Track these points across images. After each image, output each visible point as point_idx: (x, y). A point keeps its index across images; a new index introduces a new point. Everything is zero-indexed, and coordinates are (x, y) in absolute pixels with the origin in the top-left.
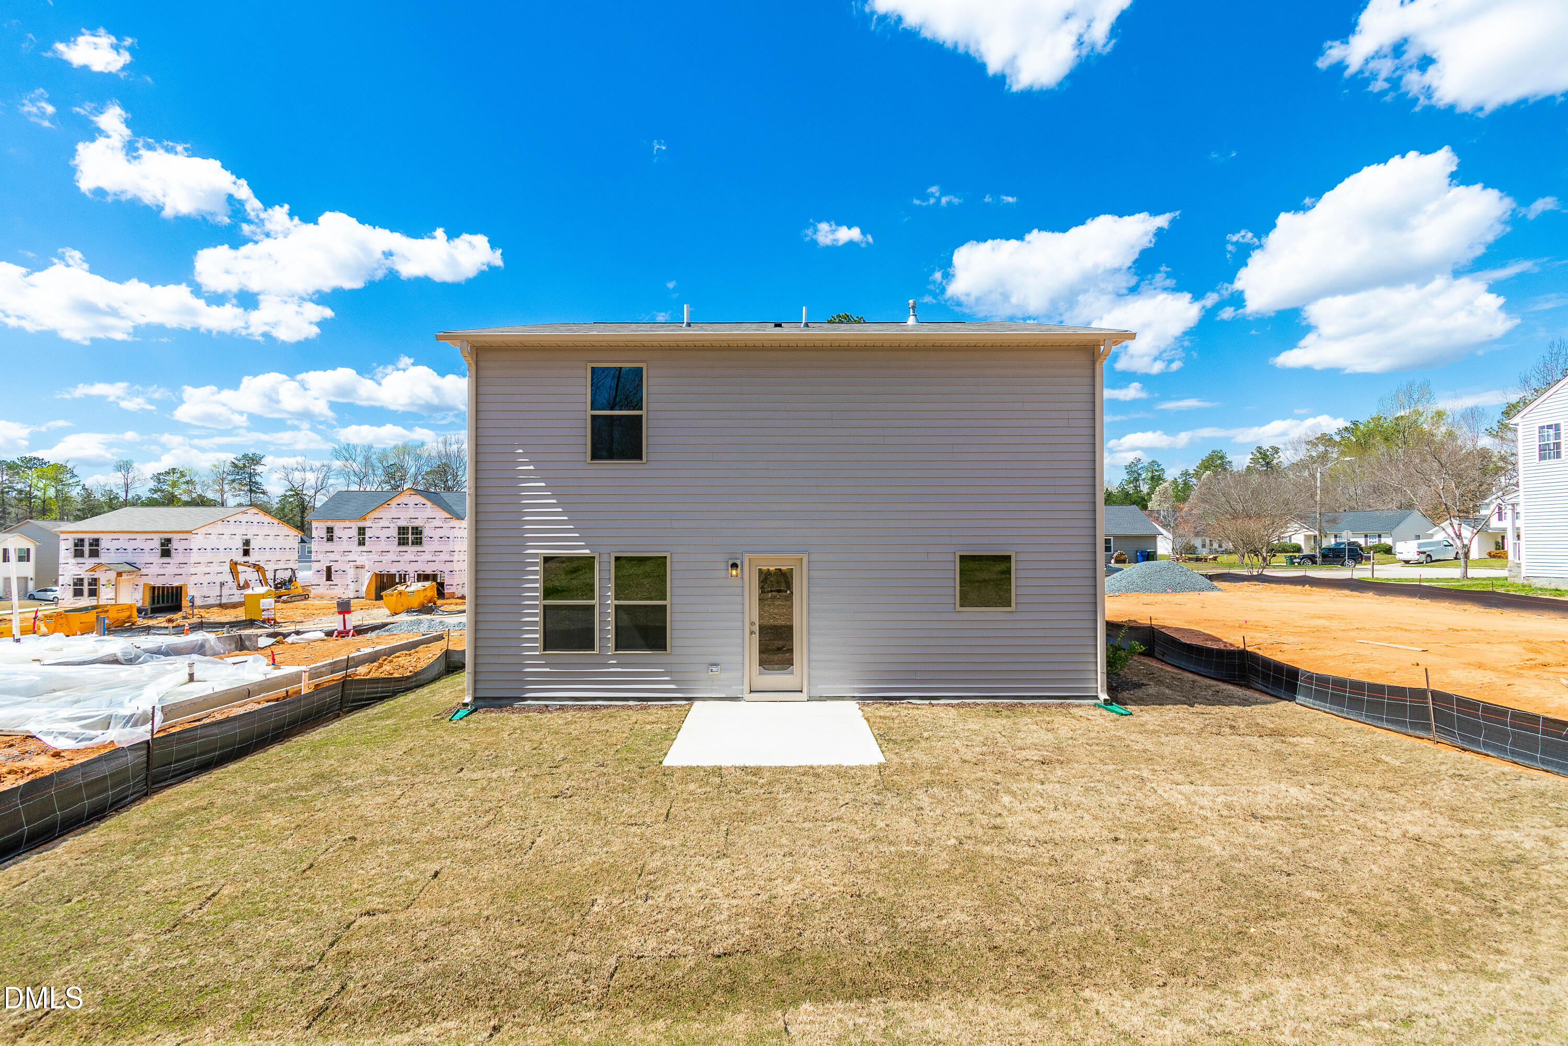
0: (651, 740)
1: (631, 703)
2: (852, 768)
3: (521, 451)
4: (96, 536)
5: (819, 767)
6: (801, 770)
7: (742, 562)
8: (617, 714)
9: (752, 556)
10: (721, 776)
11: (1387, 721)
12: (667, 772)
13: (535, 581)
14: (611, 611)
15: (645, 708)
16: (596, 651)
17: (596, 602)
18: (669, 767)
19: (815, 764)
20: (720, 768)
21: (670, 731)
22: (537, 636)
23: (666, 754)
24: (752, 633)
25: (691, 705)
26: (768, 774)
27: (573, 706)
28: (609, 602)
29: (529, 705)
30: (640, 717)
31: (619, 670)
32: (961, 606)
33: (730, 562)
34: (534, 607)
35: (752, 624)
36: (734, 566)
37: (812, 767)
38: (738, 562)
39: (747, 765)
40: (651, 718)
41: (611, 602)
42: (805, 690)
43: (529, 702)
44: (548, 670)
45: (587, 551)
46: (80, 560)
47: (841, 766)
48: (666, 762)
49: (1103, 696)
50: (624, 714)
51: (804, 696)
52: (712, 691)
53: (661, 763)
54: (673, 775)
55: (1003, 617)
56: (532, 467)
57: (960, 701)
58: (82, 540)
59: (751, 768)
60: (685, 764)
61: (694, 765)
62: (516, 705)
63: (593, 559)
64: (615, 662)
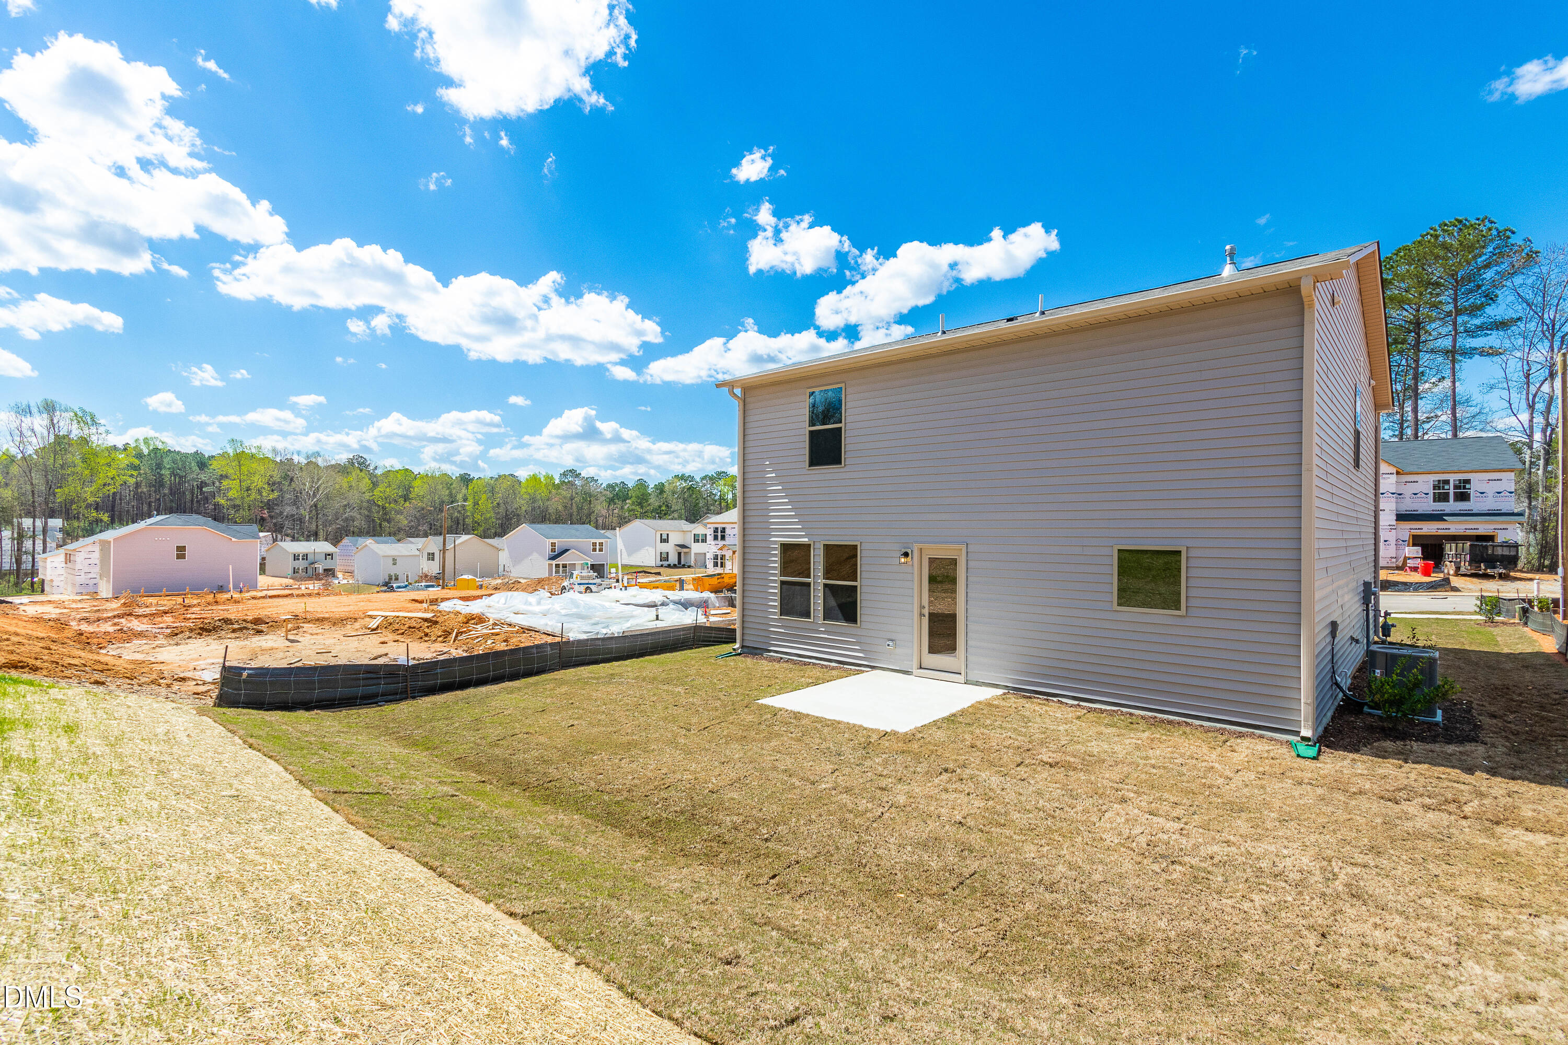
3: (768, 463)
4: (723, 526)
6: (829, 723)
7: (913, 551)
9: (921, 545)
12: (749, 706)
13: (775, 562)
14: (821, 588)
15: (835, 668)
16: (812, 620)
17: (811, 580)
22: (777, 604)
24: (921, 615)
26: (806, 720)
28: (819, 581)
29: (771, 656)
31: (828, 636)
32: (1119, 605)
33: (904, 550)
34: (775, 581)
35: (922, 607)
36: (906, 555)
38: (909, 552)
41: (821, 581)
42: (963, 673)
43: (772, 654)
44: (783, 631)
45: (806, 540)
46: (716, 542)
49: (1305, 733)
51: (961, 678)
52: (889, 663)
55: (1170, 621)
56: (773, 475)
57: (1116, 708)
58: (717, 529)
62: (764, 655)
63: (810, 546)
64: (823, 630)
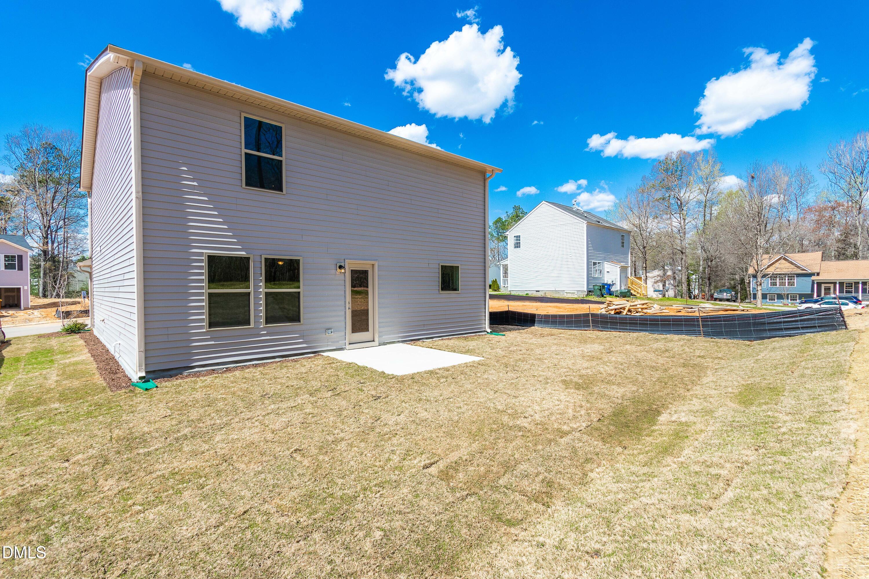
1: (277, 360)
3: (185, 169)
7: (344, 265)
9: (350, 261)
11: (574, 327)
14: (262, 296)
16: (252, 325)
17: (251, 290)
22: (204, 317)
24: (349, 308)
27: (234, 367)
28: (261, 290)
29: (197, 372)
31: (269, 338)
32: (441, 291)
33: (338, 265)
34: (201, 294)
35: (349, 303)
36: (341, 267)
42: (376, 340)
43: (196, 369)
44: (213, 343)
45: (244, 253)
49: (489, 330)
51: (376, 343)
52: (328, 346)
55: (456, 295)
56: (195, 184)
62: (186, 373)
63: (248, 259)
64: (265, 332)
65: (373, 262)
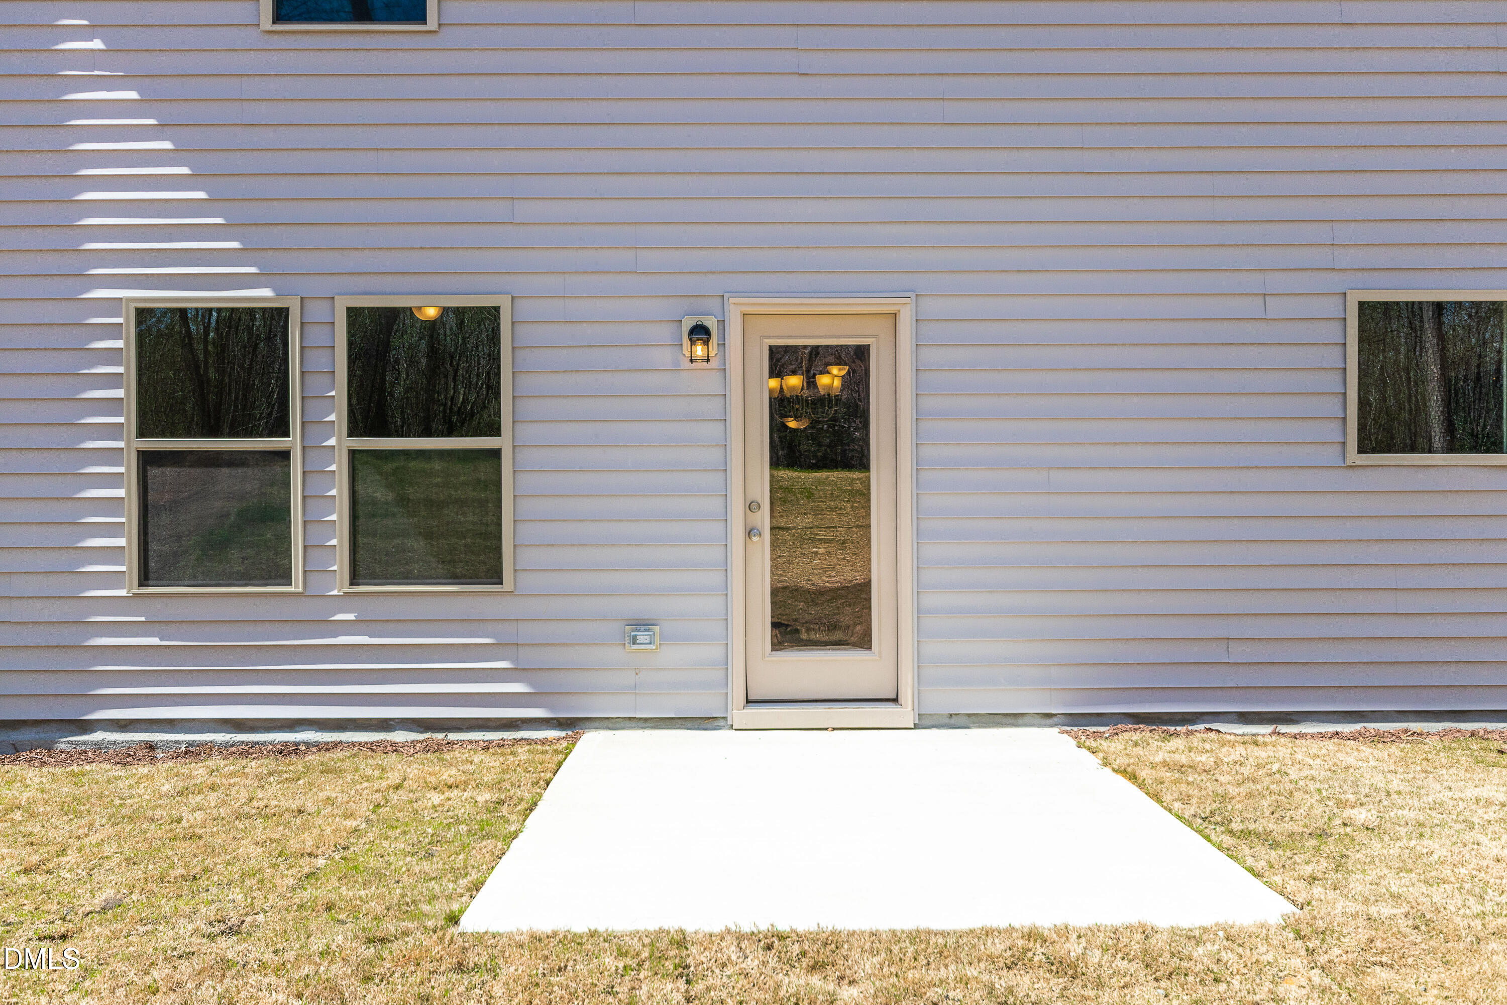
0: (436, 840)
1: (399, 736)
2: (1195, 938)
5: (1064, 932)
6: (997, 947)
7: (722, 323)
8: (347, 764)
9: (750, 302)
10: (684, 972)
12: (472, 959)
13: (112, 380)
14: (339, 467)
15: (438, 748)
16: (297, 586)
17: (293, 442)
18: (480, 938)
19: (1045, 921)
20: (681, 941)
21: (505, 810)
22: (121, 542)
23: (477, 887)
24: (750, 532)
25: (575, 741)
26: (869, 964)
27: (228, 745)
28: (332, 442)
29: (99, 746)
30: (413, 771)
31: (363, 640)
32: (1361, 450)
33: (688, 323)
34: (111, 457)
35: (752, 506)
36: (700, 332)
37: (1032, 935)
38: (711, 323)
39: (783, 926)
40: (448, 774)
41: (338, 441)
42: (907, 695)
43: (98, 736)
44: (155, 641)
45: (267, 293)
47: (1147, 932)
48: (469, 923)
50: (367, 765)
51: (905, 713)
53: (454, 919)
54: (493, 971)
56: (97, 44)
57: (1358, 727)
59: (800, 938)
60: (545, 926)
61: (580, 927)
62: (65, 743)
63: (282, 314)
64: (351, 617)
65: (886, 305)
